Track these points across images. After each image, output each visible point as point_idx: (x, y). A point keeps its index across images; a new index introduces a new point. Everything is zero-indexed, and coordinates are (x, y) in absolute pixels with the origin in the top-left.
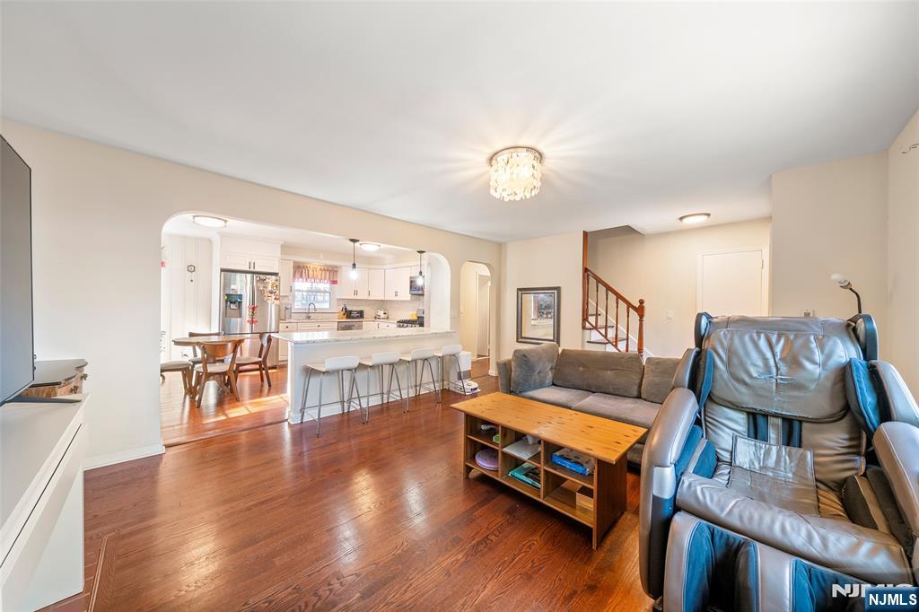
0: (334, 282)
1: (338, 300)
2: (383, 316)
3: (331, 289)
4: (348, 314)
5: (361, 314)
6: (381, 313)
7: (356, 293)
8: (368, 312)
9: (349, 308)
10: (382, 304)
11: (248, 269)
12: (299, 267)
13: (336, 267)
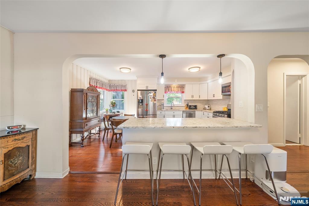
0: (183, 92)
1: (185, 100)
2: (208, 108)
3: (182, 96)
4: (190, 107)
5: (195, 107)
6: (206, 107)
7: (193, 96)
8: (199, 106)
9: (189, 104)
10: (208, 102)
11: (146, 89)
12: (168, 87)
13: (184, 85)
